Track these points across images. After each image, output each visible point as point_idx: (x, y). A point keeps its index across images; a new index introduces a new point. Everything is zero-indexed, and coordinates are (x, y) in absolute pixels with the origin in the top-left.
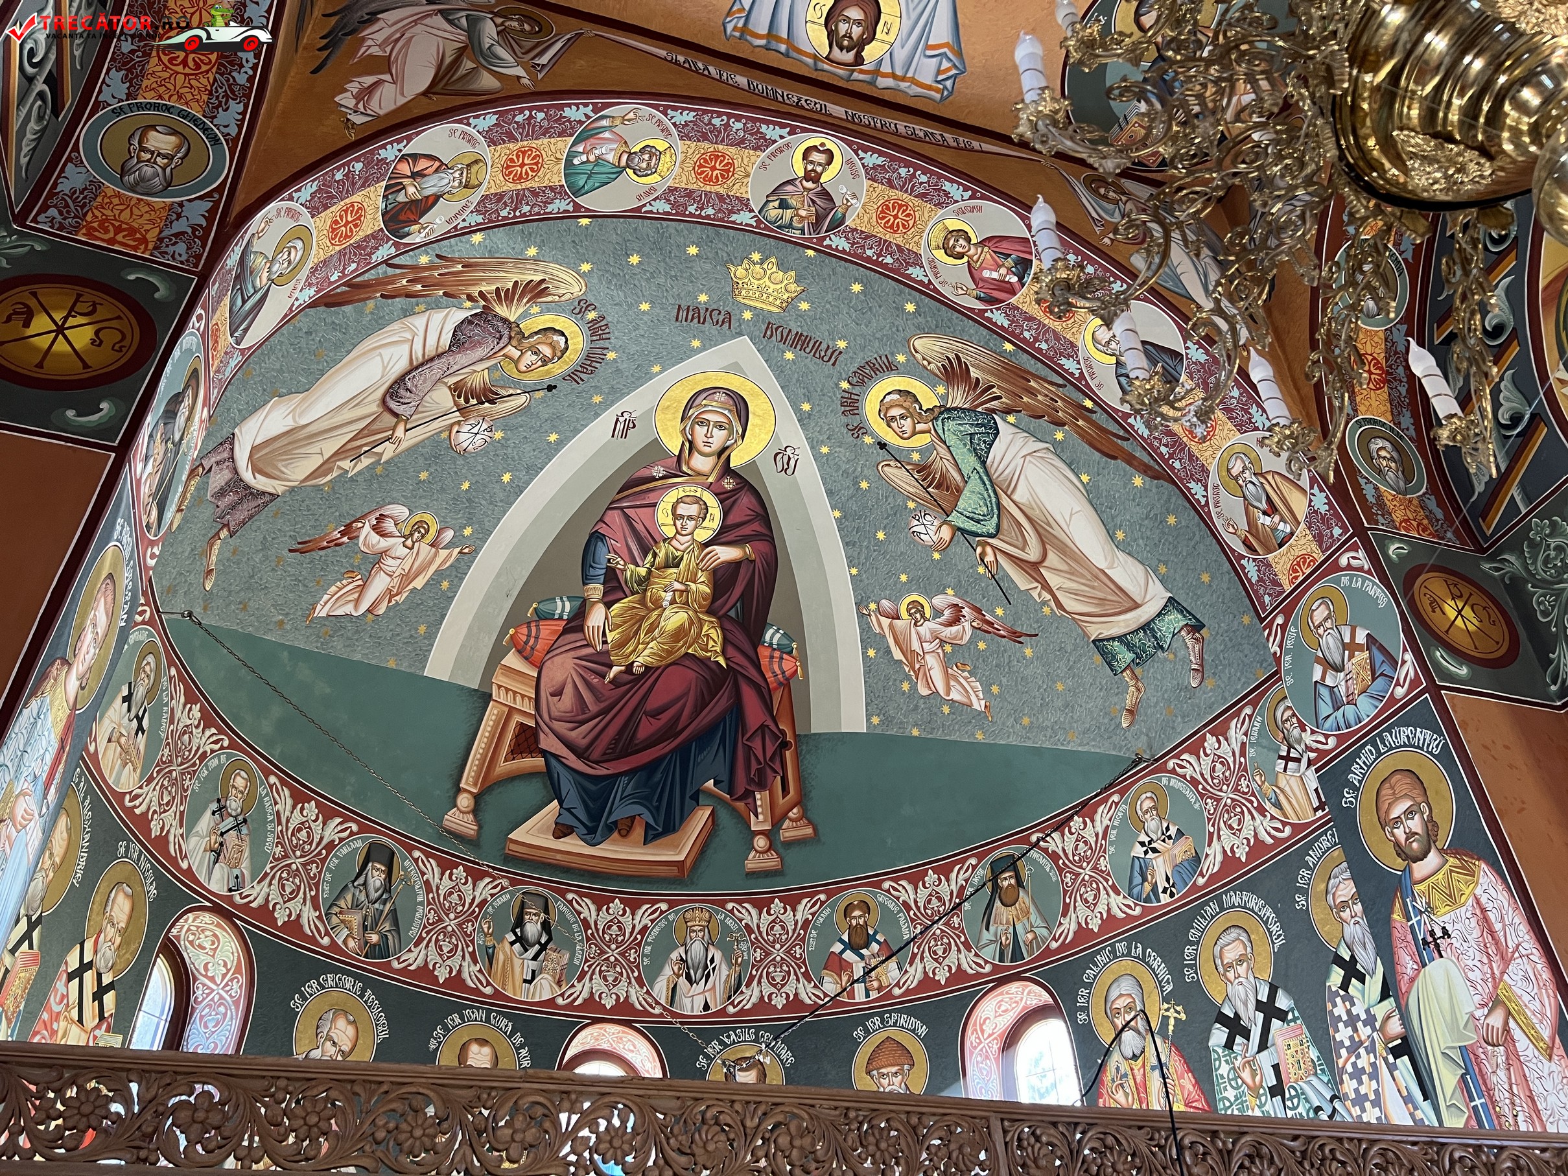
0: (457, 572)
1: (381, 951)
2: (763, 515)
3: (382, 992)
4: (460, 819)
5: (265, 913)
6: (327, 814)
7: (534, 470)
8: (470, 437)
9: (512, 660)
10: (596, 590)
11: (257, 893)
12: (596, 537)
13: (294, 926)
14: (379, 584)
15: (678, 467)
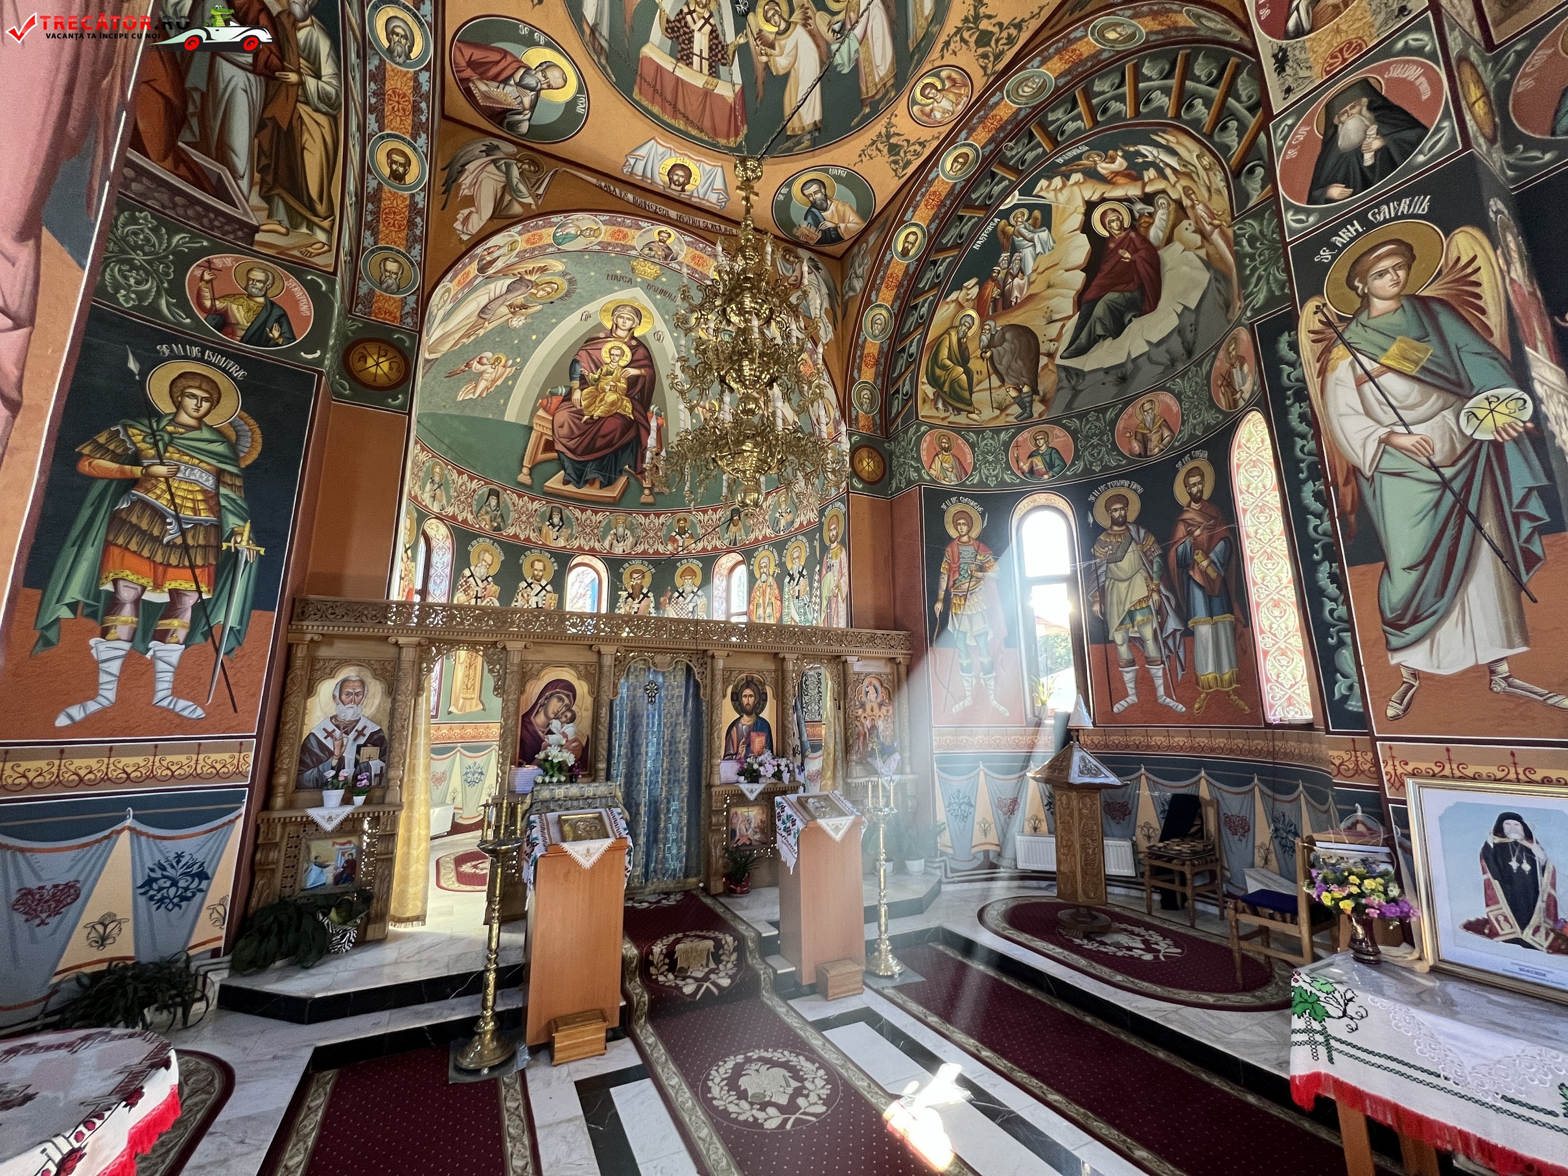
0: (515, 377)
1: (498, 529)
2: (649, 357)
3: (500, 543)
4: (524, 477)
5: (454, 517)
6: (472, 479)
7: (545, 334)
8: (517, 322)
9: (541, 413)
10: (576, 383)
11: (450, 511)
12: (575, 362)
13: (465, 521)
14: (482, 385)
15: (611, 334)
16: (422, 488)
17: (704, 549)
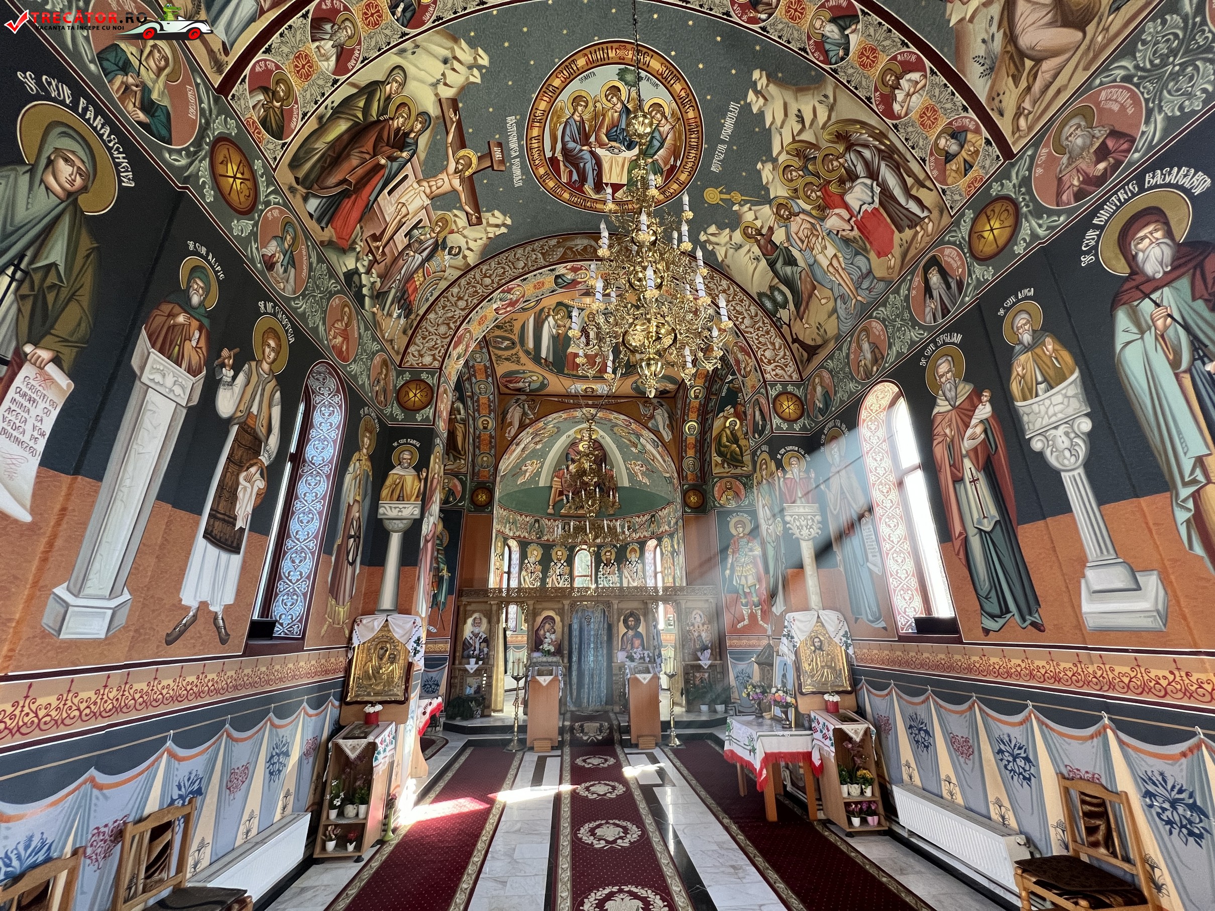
0: (541, 467)
1: (540, 538)
2: (601, 445)
3: (541, 545)
4: (550, 511)
5: (519, 536)
6: (526, 516)
7: (552, 447)
8: (538, 447)
9: (555, 479)
10: (570, 463)
11: (517, 534)
12: (568, 454)
13: (524, 537)
14: (528, 474)
15: (581, 440)
16: (505, 527)
17: (640, 537)
